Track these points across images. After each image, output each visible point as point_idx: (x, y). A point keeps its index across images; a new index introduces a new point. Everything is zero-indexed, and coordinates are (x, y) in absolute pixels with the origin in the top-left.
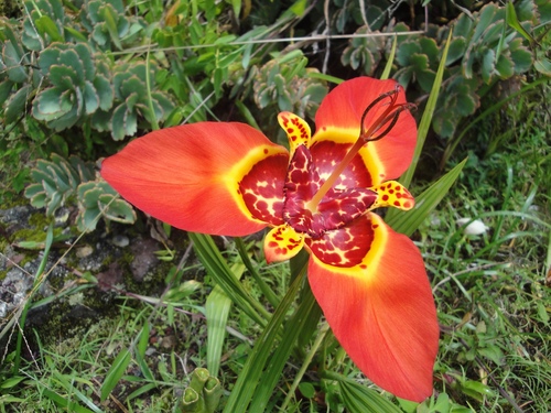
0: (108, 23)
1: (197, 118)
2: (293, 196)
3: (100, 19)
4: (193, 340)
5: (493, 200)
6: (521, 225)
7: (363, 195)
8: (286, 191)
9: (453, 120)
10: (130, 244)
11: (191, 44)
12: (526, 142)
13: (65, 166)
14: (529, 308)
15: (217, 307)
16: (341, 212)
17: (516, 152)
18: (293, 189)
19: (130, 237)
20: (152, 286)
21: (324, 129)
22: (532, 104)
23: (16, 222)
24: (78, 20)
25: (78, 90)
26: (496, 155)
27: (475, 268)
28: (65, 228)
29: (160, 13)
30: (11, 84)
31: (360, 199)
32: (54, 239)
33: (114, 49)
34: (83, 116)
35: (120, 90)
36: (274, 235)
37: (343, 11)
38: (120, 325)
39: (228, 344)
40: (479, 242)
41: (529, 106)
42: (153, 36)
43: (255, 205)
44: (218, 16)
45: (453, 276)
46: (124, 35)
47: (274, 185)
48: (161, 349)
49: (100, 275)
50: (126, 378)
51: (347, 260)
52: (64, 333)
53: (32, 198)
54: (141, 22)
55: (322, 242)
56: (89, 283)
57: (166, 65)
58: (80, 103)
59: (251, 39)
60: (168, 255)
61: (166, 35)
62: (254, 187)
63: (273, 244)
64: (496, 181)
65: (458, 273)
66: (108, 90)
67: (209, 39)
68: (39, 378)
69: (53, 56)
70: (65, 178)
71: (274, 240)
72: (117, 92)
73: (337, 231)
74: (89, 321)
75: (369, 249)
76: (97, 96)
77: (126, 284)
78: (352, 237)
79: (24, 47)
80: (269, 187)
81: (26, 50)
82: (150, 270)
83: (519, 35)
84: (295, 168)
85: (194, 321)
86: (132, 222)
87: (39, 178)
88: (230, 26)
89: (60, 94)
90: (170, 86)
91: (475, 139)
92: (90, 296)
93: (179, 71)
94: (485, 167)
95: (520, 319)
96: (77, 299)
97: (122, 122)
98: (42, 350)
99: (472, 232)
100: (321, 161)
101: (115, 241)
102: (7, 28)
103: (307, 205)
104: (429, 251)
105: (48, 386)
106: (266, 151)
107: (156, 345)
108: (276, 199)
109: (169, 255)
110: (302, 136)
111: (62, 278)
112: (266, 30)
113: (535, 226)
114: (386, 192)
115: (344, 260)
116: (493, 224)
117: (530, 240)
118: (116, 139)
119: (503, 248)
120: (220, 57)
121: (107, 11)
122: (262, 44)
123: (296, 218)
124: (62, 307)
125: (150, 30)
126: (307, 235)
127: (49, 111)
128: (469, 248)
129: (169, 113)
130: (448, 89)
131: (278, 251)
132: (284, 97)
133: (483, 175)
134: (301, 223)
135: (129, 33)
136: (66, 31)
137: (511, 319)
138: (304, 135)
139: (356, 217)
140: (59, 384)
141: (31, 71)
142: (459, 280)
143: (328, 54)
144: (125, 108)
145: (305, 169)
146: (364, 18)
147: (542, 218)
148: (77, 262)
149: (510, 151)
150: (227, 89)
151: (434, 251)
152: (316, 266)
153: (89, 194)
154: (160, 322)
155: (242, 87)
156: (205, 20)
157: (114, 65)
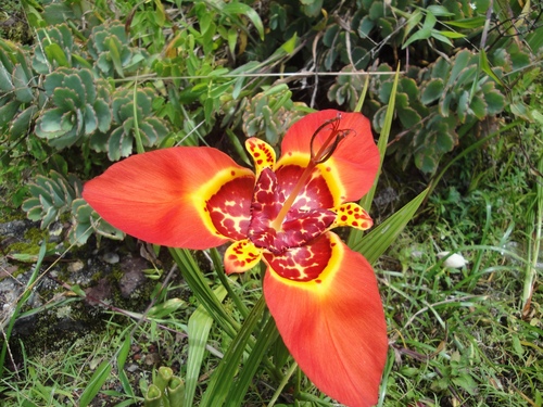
0: (113, 53)
1: (189, 143)
2: (259, 216)
3: (106, 48)
4: (176, 359)
5: (473, 235)
6: (500, 261)
7: (323, 215)
8: (254, 210)
9: (434, 157)
10: (120, 261)
11: (188, 75)
12: (507, 180)
13: (62, 183)
14: (504, 341)
15: (199, 326)
16: (303, 231)
17: (496, 190)
18: (259, 209)
19: (121, 255)
20: (139, 304)
21: (290, 154)
22: (511, 145)
23: (12, 235)
24: (86, 48)
25: (79, 111)
26: (478, 192)
27: (453, 300)
28: (59, 243)
29: (162, 46)
30: (18, 104)
31: (320, 219)
32: (47, 253)
33: (116, 76)
34: (82, 137)
35: (118, 114)
36: (235, 249)
37: (331, 51)
38: (105, 340)
39: (209, 364)
40: (458, 275)
41: (508, 146)
42: (153, 67)
43: (222, 222)
44: (215, 51)
45: (431, 306)
46: (126, 64)
47: (241, 205)
48: (143, 366)
49: (89, 290)
50: (107, 393)
51: (306, 276)
52: (49, 345)
53: (29, 211)
54: (143, 53)
55: (284, 258)
56: (77, 296)
57: (164, 94)
58: (80, 124)
59: (242, 72)
60: (155, 274)
61: (165, 66)
62: (222, 206)
63: (233, 257)
64: (477, 217)
65: (436, 304)
66: (107, 113)
67: (204, 70)
68: (20, 389)
69: (57, 79)
70: (61, 194)
71: (234, 253)
72: (115, 116)
73: (299, 249)
74: (75, 334)
75: (326, 265)
76: (96, 118)
77: (113, 300)
78: (312, 255)
79: (34, 71)
80: (237, 207)
81: (35, 74)
82: (138, 287)
83: (490, 79)
84: (261, 190)
85: (178, 340)
86: (122, 239)
87: (37, 192)
88: (226, 60)
89: (61, 115)
90: (165, 113)
91: (457, 177)
92: (78, 310)
93: (176, 99)
94: (466, 204)
95: (496, 351)
96: (65, 312)
97: (118, 144)
98: (26, 360)
99: (451, 265)
100: (287, 184)
101: (106, 257)
102: (20, 53)
103: (271, 224)
104: (410, 282)
105: (28, 397)
106: (233, 173)
107: (139, 362)
108: (242, 218)
109: (157, 274)
110: (268, 160)
111: (52, 291)
112: (258, 65)
113: (513, 262)
114: (346, 213)
115: (303, 275)
116: (472, 258)
117: (508, 275)
118: (111, 159)
119: (482, 281)
120: (213, 87)
121: (112, 42)
122: (254, 77)
123: (258, 235)
124: (49, 319)
125: (152, 60)
126: (266, 251)
127: (51, 130)
128: (449, 281)
129: (163, 138)
130: (427, 127)
131: (237, 264)
132: (270, 126)
133: (465, 211)
134: (262, 239)
135: (131, 62)
136: (73, 58)
137: (487, 351)
138: (270, 159)
139: (316, 236)
140: (40, 395)
141: (38, 92)
142: (437, 310)
143: (316, 89)
144: (122, 131)
145: (270, 190)
146: (350, 58)
147: (520, 254)
148: (68, 275)
149: (491, 189)
150: (219, 118)
151: (414, 282)
152: (272, 279)
153: (82, 209)
154: (145, 339)
155: (233, 117)
156: (203, 53)
157: (114, 90)
